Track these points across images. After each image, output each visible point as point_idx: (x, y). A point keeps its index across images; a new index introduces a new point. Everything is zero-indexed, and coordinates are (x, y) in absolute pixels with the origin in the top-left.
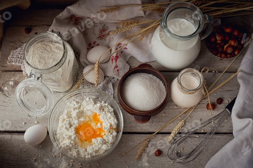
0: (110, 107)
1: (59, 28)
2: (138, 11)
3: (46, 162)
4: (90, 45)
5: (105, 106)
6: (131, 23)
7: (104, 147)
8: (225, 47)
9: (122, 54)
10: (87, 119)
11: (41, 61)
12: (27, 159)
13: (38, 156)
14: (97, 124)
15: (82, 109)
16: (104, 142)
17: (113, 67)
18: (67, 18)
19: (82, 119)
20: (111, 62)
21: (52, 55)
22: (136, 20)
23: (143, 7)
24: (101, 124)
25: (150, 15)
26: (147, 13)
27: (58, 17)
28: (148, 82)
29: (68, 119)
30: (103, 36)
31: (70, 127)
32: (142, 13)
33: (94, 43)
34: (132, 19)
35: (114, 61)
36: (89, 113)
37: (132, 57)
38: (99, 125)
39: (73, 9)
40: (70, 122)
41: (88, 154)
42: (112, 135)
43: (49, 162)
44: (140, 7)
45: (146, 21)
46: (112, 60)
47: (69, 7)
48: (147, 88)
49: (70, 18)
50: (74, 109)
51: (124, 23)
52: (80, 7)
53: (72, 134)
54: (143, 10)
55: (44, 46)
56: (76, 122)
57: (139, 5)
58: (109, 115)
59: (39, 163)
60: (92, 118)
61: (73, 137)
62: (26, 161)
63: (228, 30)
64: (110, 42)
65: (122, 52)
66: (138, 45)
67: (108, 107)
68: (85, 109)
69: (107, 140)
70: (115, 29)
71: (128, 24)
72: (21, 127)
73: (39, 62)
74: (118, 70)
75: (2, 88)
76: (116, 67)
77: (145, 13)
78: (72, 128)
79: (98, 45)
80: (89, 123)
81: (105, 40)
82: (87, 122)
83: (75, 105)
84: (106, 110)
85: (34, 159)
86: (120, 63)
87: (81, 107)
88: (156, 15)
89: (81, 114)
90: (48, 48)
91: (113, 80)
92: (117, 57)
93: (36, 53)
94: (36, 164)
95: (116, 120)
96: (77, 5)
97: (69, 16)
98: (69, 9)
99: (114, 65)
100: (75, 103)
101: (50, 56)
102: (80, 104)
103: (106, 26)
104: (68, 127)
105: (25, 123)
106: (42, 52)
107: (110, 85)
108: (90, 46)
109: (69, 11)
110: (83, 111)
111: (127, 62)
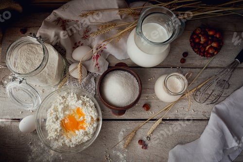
0: (91, 102)
1: (46, 30)
2: (116, 15)
3: (40, 146)
4: (76, 44)
5: (87, 101)
6: (109, 26)
7: (86, 138)
8: (208, 47)
9: (102, 52)
10: (72, 112)
11: (28, 62)
12: (24, 142)
13: (33, 140)
14: (80, 117)
15: (67, 104)
16: (86, 134)
17: (95, 65)
18: (55, 21)
19: (67, 113)
20: (92, 60)
21: (38, 56)
22: (113, 23)
23: (119, 11)
24: (84, 117)
25: (126, 18)
26: (123, 17)
27: (46, 19)
28: (123, 80)
29: (55, 113)
30: (87, 36)
31: (57, 120)
32: (119, 17)
33: (79, 42)
34: (110, 22)
35: (95, 60)
36: (73, 107)
37: (111, 55)
38: (81, 118)
39: (59, 13)
40: (57, 116)
41: (72, 144)
42: (92, 127)
43: (42, 146)
44: (117, 11)
45: (123, 24)
46: (94, 58)
47: (55, 11)
48: (123, 86)
49: (57, 20)
50: (60, 104)
51: (103, 26)
52: (64, 11)
53: (58, 127)
54: (119, 14)
55: (30, 48)
56: (61, 116)
57: (116, 9)
58: (90, 109)
59: (34, 146)
60: (75, 111)
61: (58, 130)
62: (23, 144)
63: (211, 33)
64: (92, 42)
65: (102, 51)
66: (115, 45)
67: (89, 102)
68: (70, 104)
69: (88, 132)
70: (96, 30)
71: (106, 27)
72: (18, 116)
73: (27, 63)
74: (98, 68)
75: (3, 81)
76: (97, 64)
77: (121, 16)
78: (58, 121)
79: (82, 45)
80: (74, 115)
81: (88, 40)
82: (72, 115)
83: (60, 100)
84: (88, 104)
85: (30, 143)
86: (100, 61)
87: (67, 102)
88: (131, 18)
89: (66, 108)
90: (34, 50)
91: (95, 75)
92: (97, 56)
93: (23, 54)
94: (32, 147)
95: (96, 114)
96: (62, 9)
97: (56, 19)
98: (55, 13)
99: (95, 63)
100: (61, 98)
101: (36, 57)
102: (65, 99)
103: (89, 27)
104: (55, 120)
105: (22, 112)
106: (28, 54)
107: (93, 80)
108: (75, 46)
109: (55, 15)
110: (68, 105)
111: (106, 60)
